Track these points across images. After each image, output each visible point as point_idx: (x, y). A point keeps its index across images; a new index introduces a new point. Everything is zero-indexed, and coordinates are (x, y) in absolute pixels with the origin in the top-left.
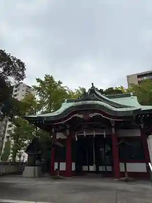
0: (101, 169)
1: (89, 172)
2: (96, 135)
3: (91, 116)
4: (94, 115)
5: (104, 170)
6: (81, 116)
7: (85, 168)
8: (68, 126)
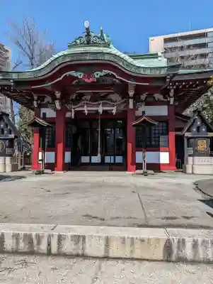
0: (108, 159)
1: (90, 164)
2: (103, 111)
3: (97, 75)
4: (102, 74)
5: (112, 162)
6: (80, 75)
7: (85, 159)
8: (58, 95)
